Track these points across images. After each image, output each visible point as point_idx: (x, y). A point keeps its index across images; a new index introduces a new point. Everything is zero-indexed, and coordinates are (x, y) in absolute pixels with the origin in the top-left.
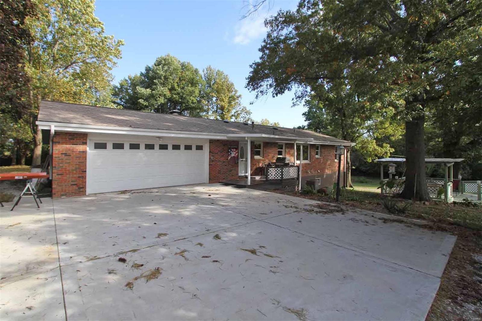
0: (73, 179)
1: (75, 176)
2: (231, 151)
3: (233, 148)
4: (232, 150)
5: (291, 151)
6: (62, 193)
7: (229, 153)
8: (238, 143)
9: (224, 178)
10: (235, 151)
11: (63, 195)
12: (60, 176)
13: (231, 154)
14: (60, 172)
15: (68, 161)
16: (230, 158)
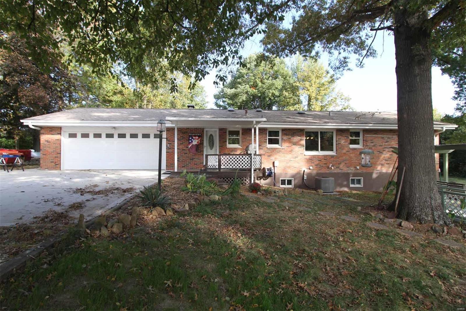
0: (52, 158)
1: (53, 156)
2: (192, 138)
3: (195, 136)
4: (194, 138)
5: (292, 138)
6: (46, 167)
7: (190, 141)
8: (203, 131)
9: (183, 165)
10: (197, 139)
11: (46, 168)
12: (44, 156)
13: (192, 141)
14: (45, 153)
15: (49, 146)
16: (191, 146)
